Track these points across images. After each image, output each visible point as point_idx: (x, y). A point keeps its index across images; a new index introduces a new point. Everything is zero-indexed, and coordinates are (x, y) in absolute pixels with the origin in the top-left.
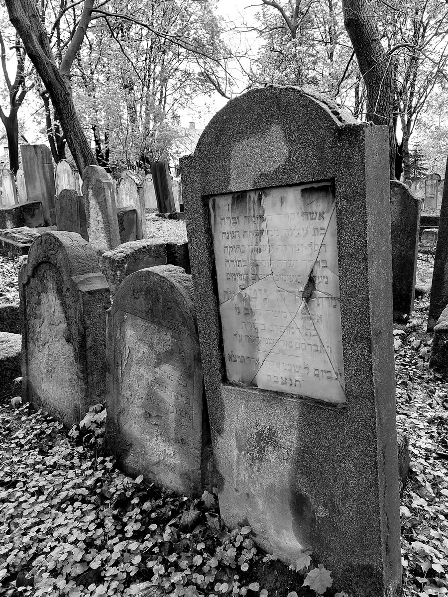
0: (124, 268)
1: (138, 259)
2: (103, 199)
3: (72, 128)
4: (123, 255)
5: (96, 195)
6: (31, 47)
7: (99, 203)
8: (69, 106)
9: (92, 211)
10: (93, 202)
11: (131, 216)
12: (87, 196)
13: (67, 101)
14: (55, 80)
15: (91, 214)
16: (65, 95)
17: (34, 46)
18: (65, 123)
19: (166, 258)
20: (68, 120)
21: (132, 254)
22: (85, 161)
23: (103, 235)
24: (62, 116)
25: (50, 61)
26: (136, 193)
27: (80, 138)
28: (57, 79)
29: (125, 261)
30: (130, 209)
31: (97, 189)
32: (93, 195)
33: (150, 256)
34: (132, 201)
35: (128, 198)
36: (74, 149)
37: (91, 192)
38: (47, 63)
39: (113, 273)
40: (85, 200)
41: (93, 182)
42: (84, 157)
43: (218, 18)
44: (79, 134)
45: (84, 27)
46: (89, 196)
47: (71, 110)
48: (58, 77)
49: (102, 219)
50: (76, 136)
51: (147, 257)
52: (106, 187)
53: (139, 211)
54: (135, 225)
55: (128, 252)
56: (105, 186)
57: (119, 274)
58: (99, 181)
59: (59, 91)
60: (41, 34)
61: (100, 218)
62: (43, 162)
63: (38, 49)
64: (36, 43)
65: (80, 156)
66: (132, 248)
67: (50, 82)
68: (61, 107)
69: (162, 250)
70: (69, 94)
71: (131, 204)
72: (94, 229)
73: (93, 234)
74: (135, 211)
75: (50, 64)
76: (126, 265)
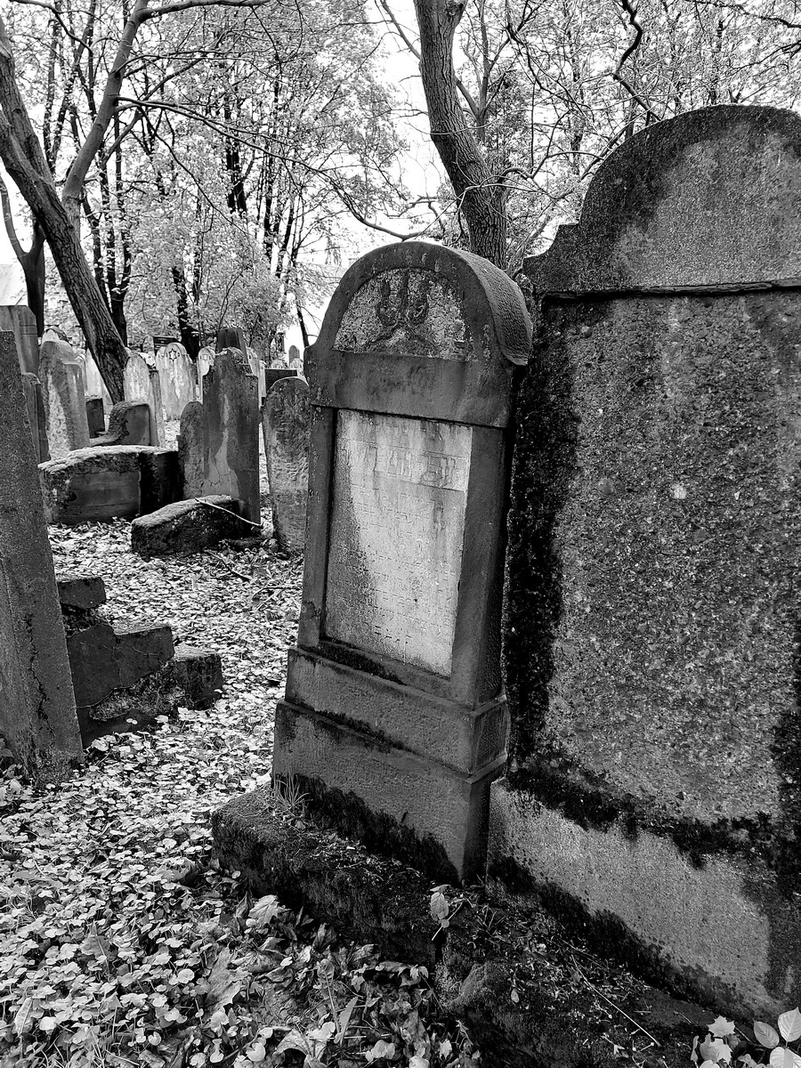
0: (64, 484)
1: (90, 472)
2: (65, 388)
3: (76, 278)
4: (64, 466)
5: (57, 383)
6: (11, 159)
7: (60, 394)
8: (72, 245)
9: (52, 406)
10: (53, 393)
11: (139, 414)
12: (47, 383)
13: (69, 238)
14: (49, 207)
15: (51, 410)
16: (66, 229)
17: (14, 157)
18: (66, 272)
19: (140, 473)
20: (70, 266)
21: (78, 465)
22: (96, 330)
23: (65, 441)
24: (61, 260)
25: (42, 178)
26: (148, 379)
27: (89, 294)
28: (52, 205)
29: (66, 475)
30: (137, 404)
31: (57, 374)
32: (53, 383)
33: (110, 470)
34: (143, 390)
35: (138, 387)
36: (80, 311)
37: (50, 378)
38: (36, 182)
39: (48, 492)
40: (43, 391)
41: (53, 364)
42: (96, 323)
43: (386, 87)
44: (87, 287)
45: (103, 125)
46: (49, 385)
47: (75, 252)
48: (54, 203)
49: (64, 417)
50: (83, 291)
51: (105, 470)
52: (68, 371)
53: (152, 407)
54: (147, 428)
55: (73, 462)
56: (67, 369)
57: (56, 494)
58: (59, 362)
59: (56, 223)
60: (28, 138)
61: (62, 417)
62: (21, 331)
63: (20, 160)
64: (18, 153)
65: (90, 322)
66: (79, 458)
67: (41, 210)
68: (59, 247)
69: (132, 462)
70: (72, 228)
71: (142, 395)
72: (54, 431)
73: (53, 439)
74: (146, 406)
75: (41, 183)
76: (68, 482)
